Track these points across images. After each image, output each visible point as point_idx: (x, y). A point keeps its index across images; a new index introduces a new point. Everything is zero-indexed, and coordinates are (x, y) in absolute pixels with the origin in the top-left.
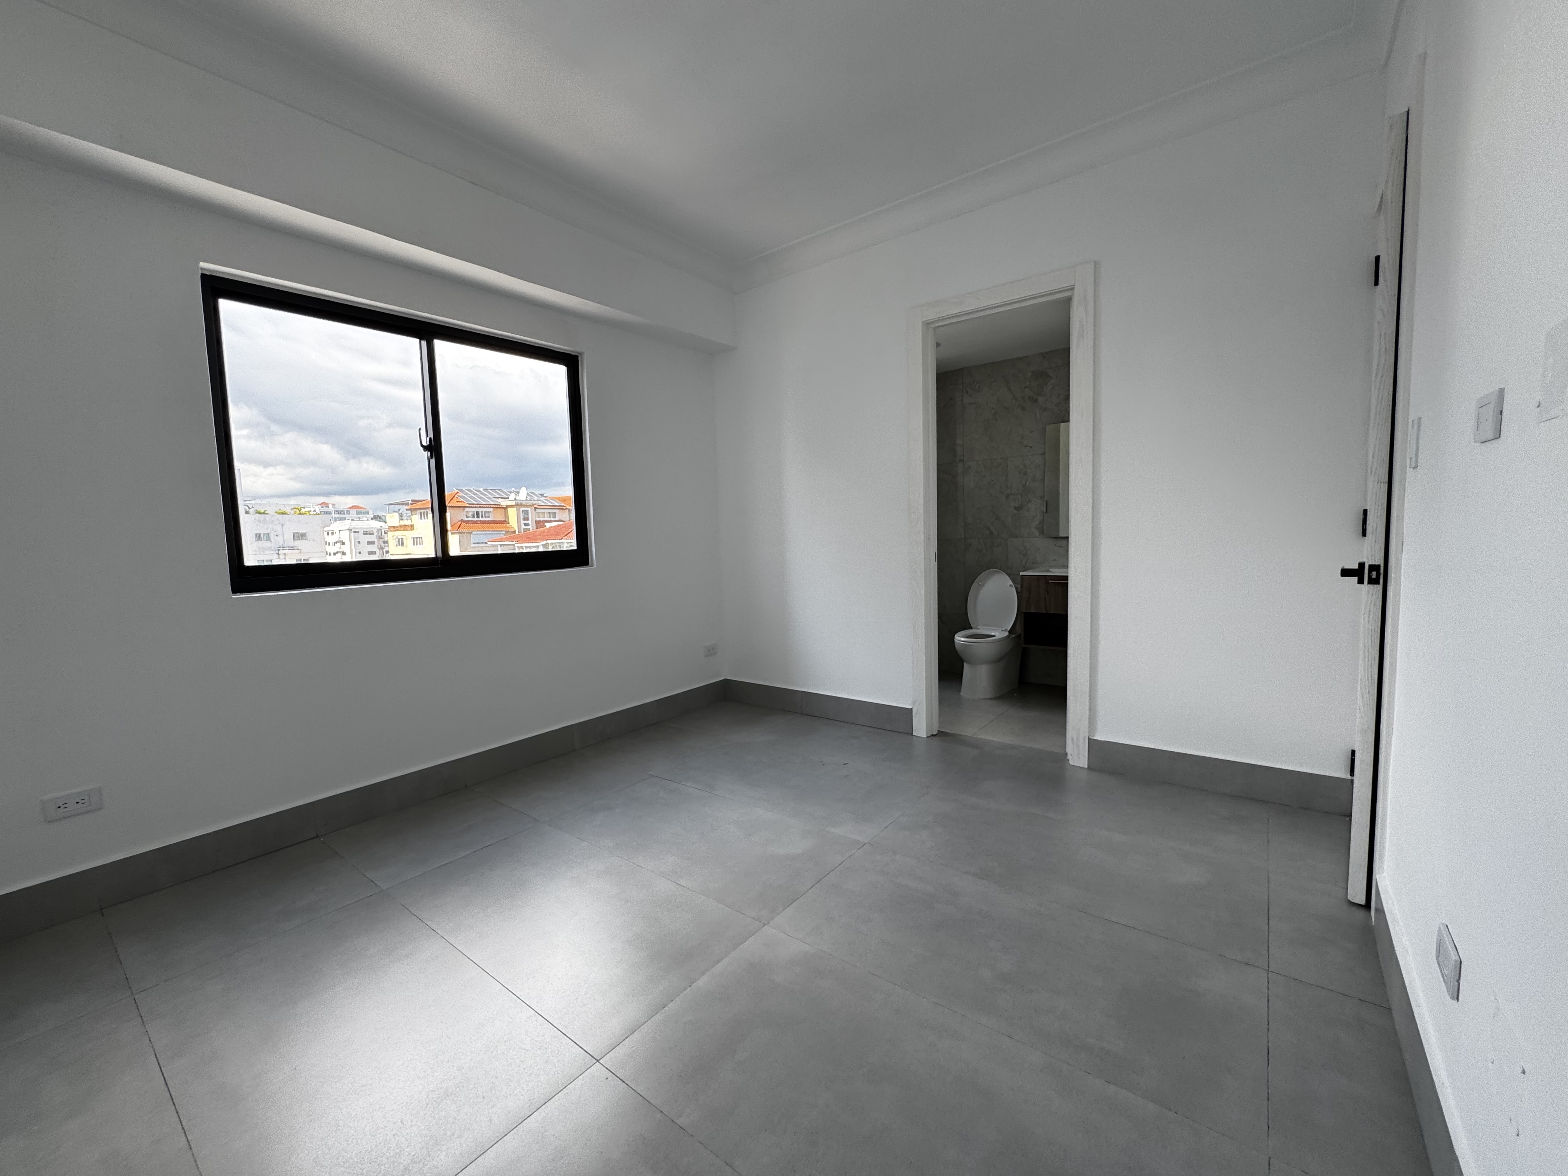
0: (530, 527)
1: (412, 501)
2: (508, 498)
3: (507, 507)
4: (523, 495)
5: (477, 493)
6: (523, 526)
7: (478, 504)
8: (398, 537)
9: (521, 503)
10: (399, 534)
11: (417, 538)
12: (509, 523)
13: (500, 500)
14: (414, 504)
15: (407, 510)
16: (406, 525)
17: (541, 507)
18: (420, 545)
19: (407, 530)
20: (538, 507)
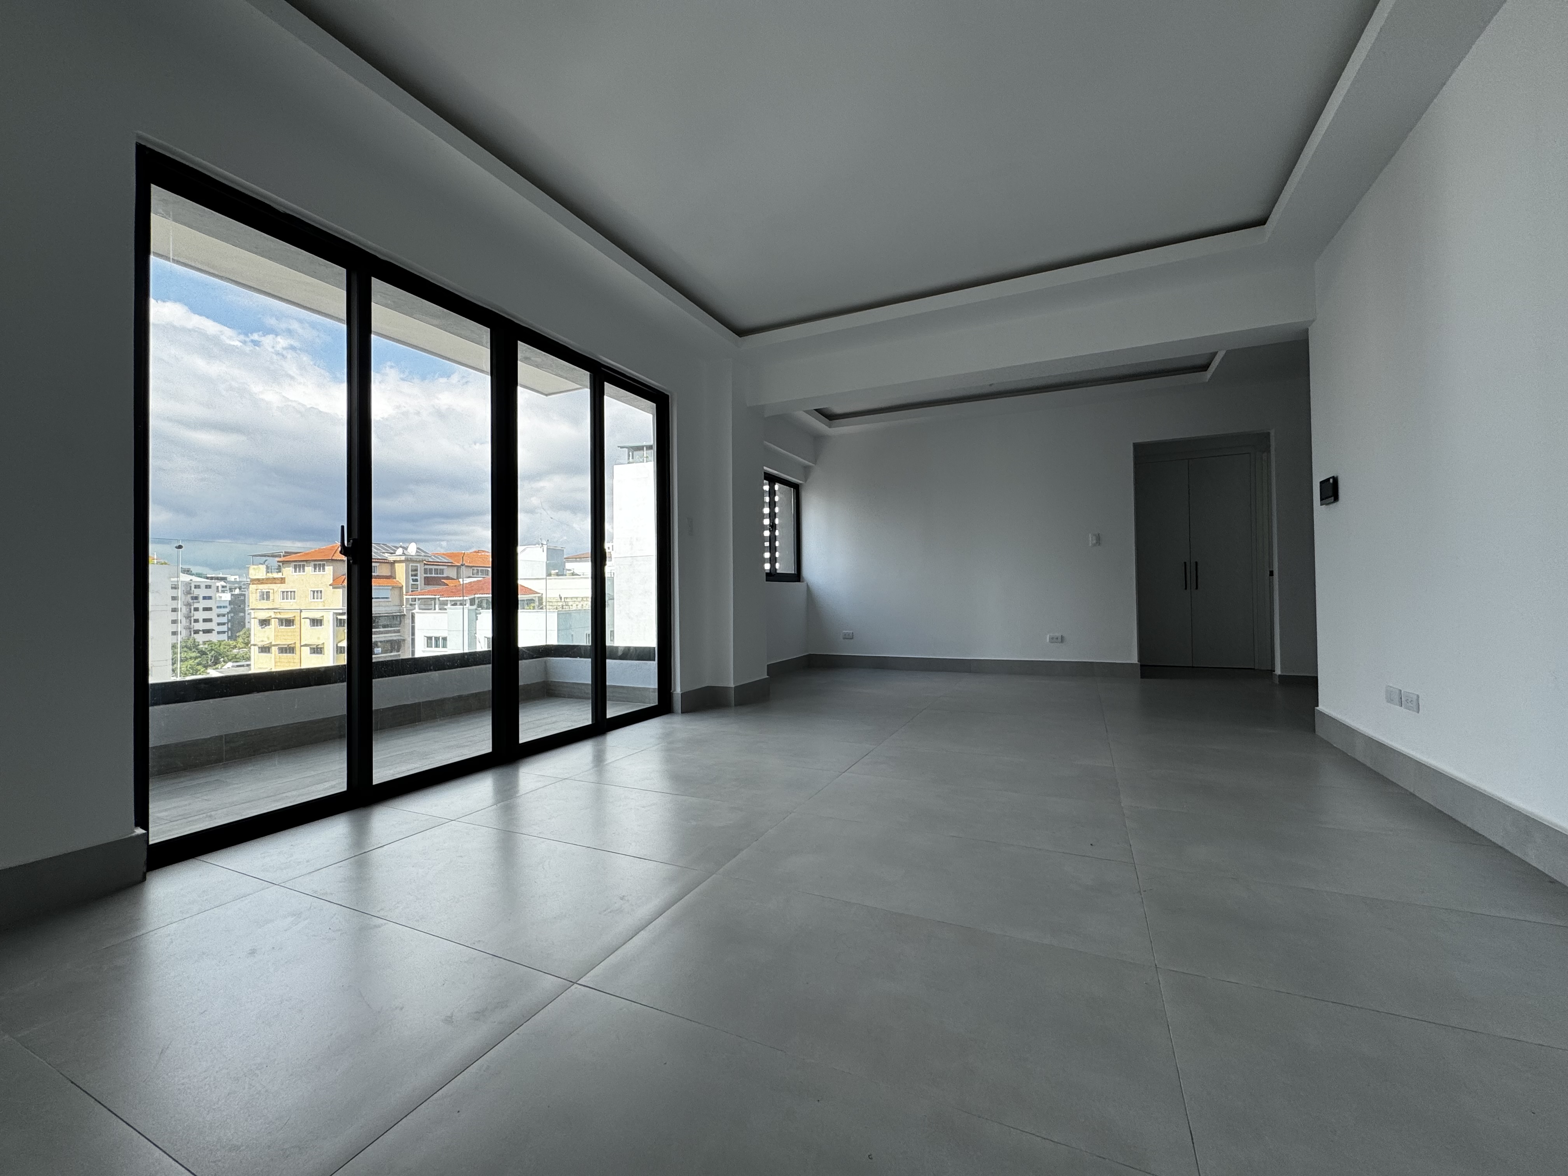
0: (418, 583)
1: (285, 552)
2: (395, 553)
3: (395, 562)
4: (412, 549)
5: (378, 548)
6: (411, 582)
7: (381, 559)
8: (263, 590)
9: (410, 558)
10: (265, 587)
11: (287, 592)
12: (396, 579)
13: (386, 555)
14: (288, 556)
15: (278, 562)
16: (274, 578)
17: (430, 563)
18: (291, 599)
19: (276, 583)
20: (426, 563)
